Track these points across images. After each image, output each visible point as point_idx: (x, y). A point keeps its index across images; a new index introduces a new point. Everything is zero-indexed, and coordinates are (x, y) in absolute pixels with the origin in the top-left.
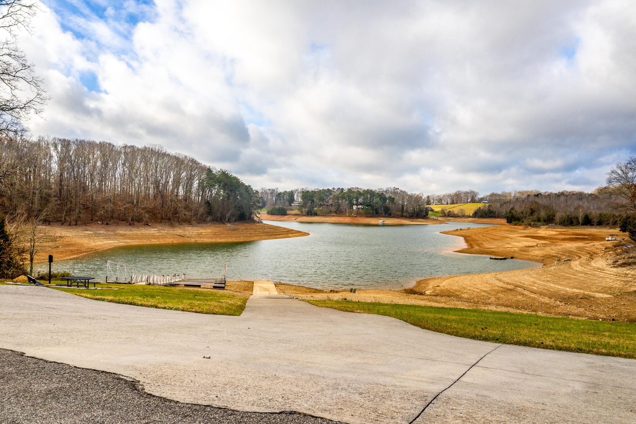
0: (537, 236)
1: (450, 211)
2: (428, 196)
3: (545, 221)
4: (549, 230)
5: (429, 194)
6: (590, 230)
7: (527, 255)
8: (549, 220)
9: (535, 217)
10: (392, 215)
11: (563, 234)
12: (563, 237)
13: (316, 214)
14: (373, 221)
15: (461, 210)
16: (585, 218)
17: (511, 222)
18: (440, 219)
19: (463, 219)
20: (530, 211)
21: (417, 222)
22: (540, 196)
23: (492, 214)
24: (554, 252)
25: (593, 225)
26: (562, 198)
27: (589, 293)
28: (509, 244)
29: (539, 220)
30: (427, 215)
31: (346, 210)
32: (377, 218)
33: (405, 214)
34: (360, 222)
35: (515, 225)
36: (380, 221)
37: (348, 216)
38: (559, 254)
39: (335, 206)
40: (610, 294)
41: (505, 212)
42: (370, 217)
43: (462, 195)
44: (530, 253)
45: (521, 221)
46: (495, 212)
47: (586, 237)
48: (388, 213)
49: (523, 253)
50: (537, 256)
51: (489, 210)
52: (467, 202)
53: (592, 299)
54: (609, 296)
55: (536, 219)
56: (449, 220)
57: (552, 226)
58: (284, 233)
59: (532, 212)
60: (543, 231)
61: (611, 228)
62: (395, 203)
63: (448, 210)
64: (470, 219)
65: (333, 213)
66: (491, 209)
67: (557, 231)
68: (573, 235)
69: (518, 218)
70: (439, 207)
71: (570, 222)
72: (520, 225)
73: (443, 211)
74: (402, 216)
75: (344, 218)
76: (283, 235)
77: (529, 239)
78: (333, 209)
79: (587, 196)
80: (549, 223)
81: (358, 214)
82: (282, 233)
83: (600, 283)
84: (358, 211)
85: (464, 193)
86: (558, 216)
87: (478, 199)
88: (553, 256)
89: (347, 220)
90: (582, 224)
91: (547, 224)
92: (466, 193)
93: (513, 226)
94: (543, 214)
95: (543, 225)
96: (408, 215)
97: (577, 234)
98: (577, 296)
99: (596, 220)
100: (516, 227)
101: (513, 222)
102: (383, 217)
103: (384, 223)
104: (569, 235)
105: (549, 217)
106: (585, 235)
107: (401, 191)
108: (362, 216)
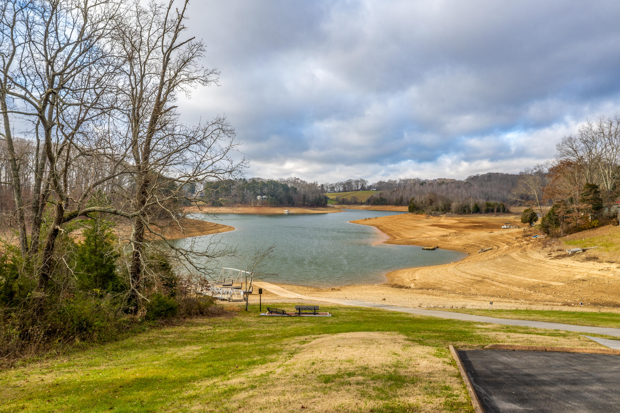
0: (442, 225)
1: (343, 199)
2: (322, 185)
3: (442, 210)
4: (449, 219)
5: (323, 183)
6: (481, 217)
7: (449, 244)
8: (446, 209)
9: (434, 206)
10: (295, 204)
11: (462, 222)
12: (463, 225)
13: (221, 205)
14: (278, 211)
15: (354, 197)
16: (475, 207)
17: (413, 212)
18: (336, 206)
19: (357, 207)
20: (429, 201)
21: (318, 210)
22: (424, 184)
23: (383, 202)
24: (471, 241)
25: (482, 213)
26: (444, 186)
27: (546, 282)
28: (424, 233)
29: (437, 210)
30: (326, 203)
31: (251, 200)
32: (281, 208)
33: (306, 203)
34: (265, 212)
35: (417, 214)
36: (286, 211)
37: (254, 206)
38: (476, 243)
39: (240, 196)
40: (562, 282)
41: (395, 200)
42: (275, 207)
43: (353, 184)
44: (451, 243)
45: (422, 211)
46: (387, 200)
47: (481, 224)
48: (291, 203)
49: (445, 242)
50: (459, 245)
51: (381, 198)
52: (358, 190)
53: (551, 287)
54: (562, 284)
55: (435, 208)
56: (344, 208)
57: (449, 215)
58: (213, 228)
59: (431, 202)
60: (444, 220)
61: (497, 215)
62: (298, 193)
63: (342, 198)
64: (363, 206)
65: (238, 204)
66: (383, 197)
67: (456, 220)
68: (470, 223)
69: (419, 207)
70: (333, 195)
71: (464, 211)
72: (422, 214)
73: (337, 200)
74: (303, 205)
75: (249, 208)
76: (212, 230)
77: (437, 228)
78: (238, 199)
79: (463, 184)
80: (446, 212)
81: (264, 204)
82: (211, 228)
83: (550, 273)
84: (262, 201)
85: (355, 182)
86: (454, 205)
87: (367, 186)
88: (472, 245)
89: (252, 210)
90: (473, 213)
91: (445, 213)
92: (357, 182)
93: (415, 215)
94: (440, 204)
95: (442, 214)
96: (309, 204)
97: (473, 222)
98: (538, 284)
99: (484, 209)
100: (418, 216)
101: (415, 211)
102: (287, 206)
103: (289, 212)
104: (467, 223)
105: (445, 206)
106: (479, 223)
107: (302, 181)
108: (267, 206)
